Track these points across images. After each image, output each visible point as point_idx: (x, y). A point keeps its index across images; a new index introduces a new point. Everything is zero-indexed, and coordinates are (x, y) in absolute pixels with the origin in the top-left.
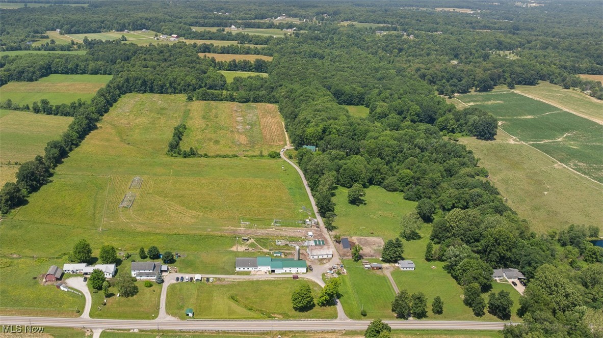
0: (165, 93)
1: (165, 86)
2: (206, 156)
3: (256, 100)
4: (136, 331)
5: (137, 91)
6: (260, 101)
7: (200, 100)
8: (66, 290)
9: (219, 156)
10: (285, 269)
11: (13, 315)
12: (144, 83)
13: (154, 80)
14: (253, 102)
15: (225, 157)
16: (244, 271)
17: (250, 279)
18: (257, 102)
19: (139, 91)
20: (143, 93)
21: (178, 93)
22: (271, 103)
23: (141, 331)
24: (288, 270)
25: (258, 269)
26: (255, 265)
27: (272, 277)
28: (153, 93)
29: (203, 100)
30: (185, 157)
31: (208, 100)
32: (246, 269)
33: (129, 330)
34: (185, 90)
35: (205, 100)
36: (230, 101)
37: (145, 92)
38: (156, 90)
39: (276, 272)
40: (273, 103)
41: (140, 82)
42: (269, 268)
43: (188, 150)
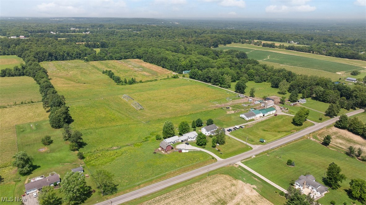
0: (65, 60)
1: (65, 55)
2: (141, 82)
3: (125, 58)
4: (254, 156)
5: (46, 60)
6: (129, 58)
7: (93, 61)
8: (187, 151)
9: (149, 81)
10: (268, 113)
11: (179, 174)
12: (50, 55)
13: (56, 53)
14: (124, 59)
15: (151, 81)
16: (251, 119)
17: (257, 122)
18: (127, 59)
19: (48, 60)
20: (51, 61)
21: (73, 59)
22: (134, 58)
23: (256, 155)
24: (269, 113)
25: (256, 117)
26: (254, 115)
27: (264, 119)
28: (58, 60)
29: (95, 60)
30: (131, 84)
31: (98, 60)
32: (251, 118)
33: (251, 157)
34: (77, 57)
35: (96, 60)
36: (111, 60)
37: (52, 60)
38: (59, 58)
39: (265, 116)
40: (135, 58)
41: (47, 54)
42: (261, 115)
43: (131, 79)
